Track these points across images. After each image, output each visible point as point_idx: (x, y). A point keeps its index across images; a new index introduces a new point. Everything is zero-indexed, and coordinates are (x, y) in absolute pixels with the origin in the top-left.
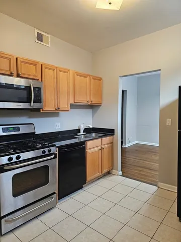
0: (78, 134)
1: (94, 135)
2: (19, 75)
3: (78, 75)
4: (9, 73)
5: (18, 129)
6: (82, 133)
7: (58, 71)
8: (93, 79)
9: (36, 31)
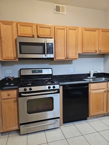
0: (88, 77)
1: (104, 79)
2: (39, 36)
3: (85, 30)
4: (32, 36)
5: (41, 71)
6: (92, 76)
7: (68, 29)
8: (102, 31)
9: (55, 5)
